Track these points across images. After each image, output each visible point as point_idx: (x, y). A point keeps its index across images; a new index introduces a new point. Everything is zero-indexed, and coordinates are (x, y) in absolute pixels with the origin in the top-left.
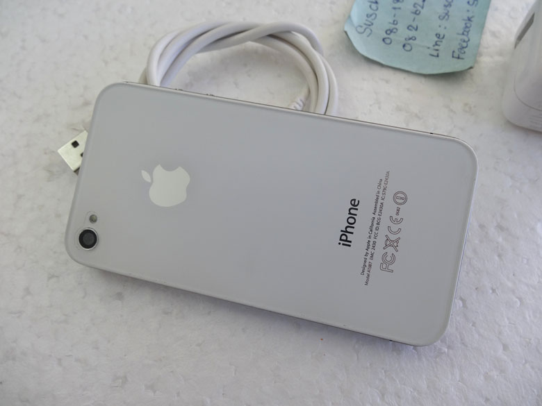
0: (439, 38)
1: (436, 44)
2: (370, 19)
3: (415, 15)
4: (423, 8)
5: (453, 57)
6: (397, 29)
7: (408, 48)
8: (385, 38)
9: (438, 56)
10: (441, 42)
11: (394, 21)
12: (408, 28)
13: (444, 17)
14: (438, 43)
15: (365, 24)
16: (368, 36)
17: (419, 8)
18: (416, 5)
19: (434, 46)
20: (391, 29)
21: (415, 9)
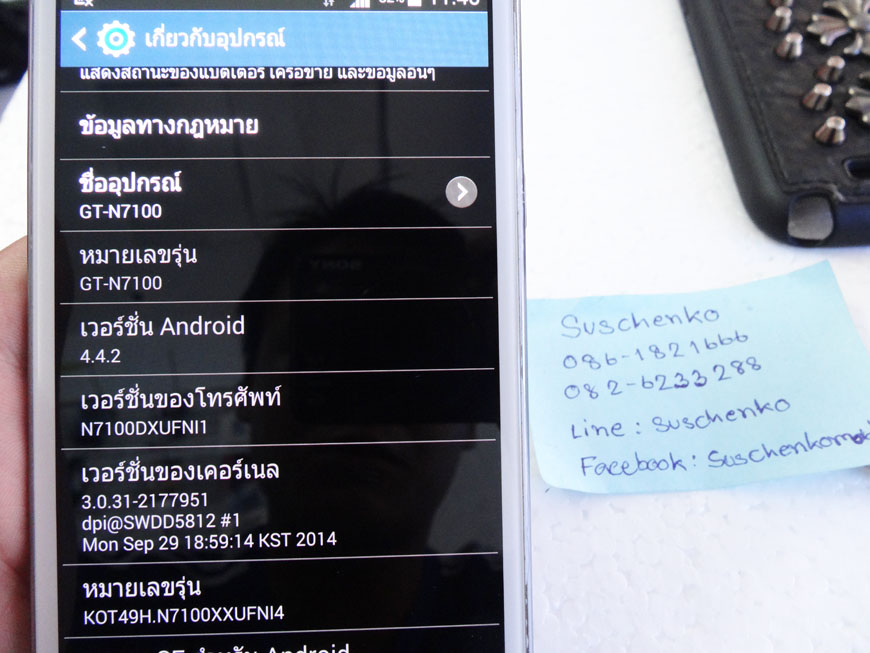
0: (613, 429)
1: (598, 431)
2: (598, 327)
3: (641, 384)
4: (661, 389)
5: (583, 459)
6: (599, 367)
7: (570, 392)
8: (573, 358)
9: (575, 437)
10: (607, 435)
11: (614, 359)
12: (610, 382)
13: (660, 424)
14: (602, 431)
15: (585, 325)
16: (564, 335)
17: (658, 384)
18: (661, 379)
19: (593, 426)
20: (596, 359)
21: (653, 380)
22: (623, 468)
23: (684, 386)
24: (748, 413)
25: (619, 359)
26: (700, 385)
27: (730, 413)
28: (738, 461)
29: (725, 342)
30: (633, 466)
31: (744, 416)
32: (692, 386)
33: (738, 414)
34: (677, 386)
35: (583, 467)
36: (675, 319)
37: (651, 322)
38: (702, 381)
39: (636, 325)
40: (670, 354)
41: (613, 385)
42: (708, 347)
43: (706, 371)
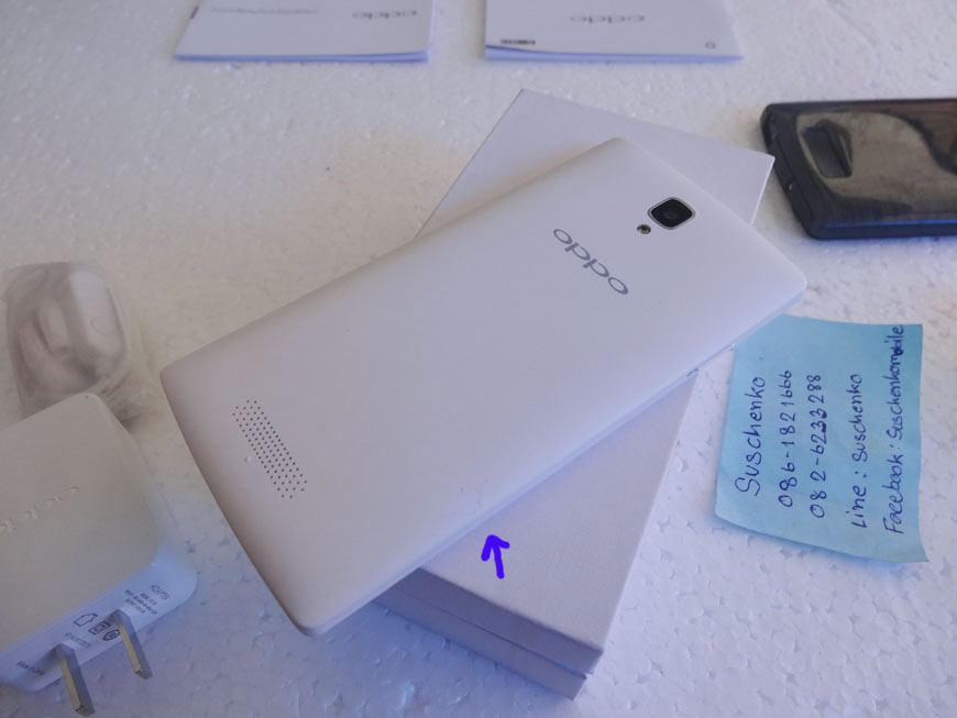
22: (895, 501)
23: (824, 426)
24: (856, 399)
25: (789, 460)
26: (825, 416)
27: (856, 409)
28: (899, 421)
29: (787, 384)
30: (894, 493)
31: (860, 402)
32: (824, 420)
33: (855, 404)
34: (824, 430)
35: (895, 531)
36: (756, 405)
37: (755, 423)
38: (822, 413)
39: (756, 434)
40: (790, 422)
41: (814, 475)
42: (790, 396)
43: (814, 407)
